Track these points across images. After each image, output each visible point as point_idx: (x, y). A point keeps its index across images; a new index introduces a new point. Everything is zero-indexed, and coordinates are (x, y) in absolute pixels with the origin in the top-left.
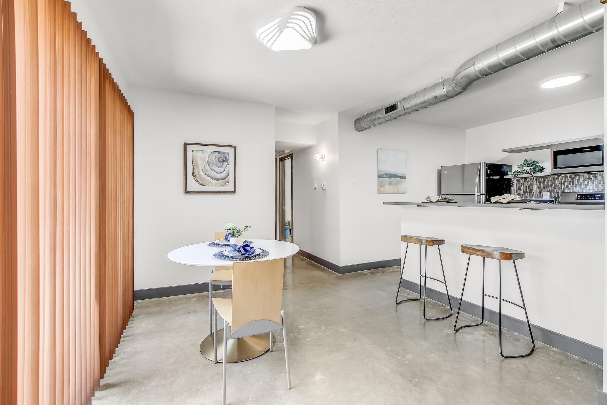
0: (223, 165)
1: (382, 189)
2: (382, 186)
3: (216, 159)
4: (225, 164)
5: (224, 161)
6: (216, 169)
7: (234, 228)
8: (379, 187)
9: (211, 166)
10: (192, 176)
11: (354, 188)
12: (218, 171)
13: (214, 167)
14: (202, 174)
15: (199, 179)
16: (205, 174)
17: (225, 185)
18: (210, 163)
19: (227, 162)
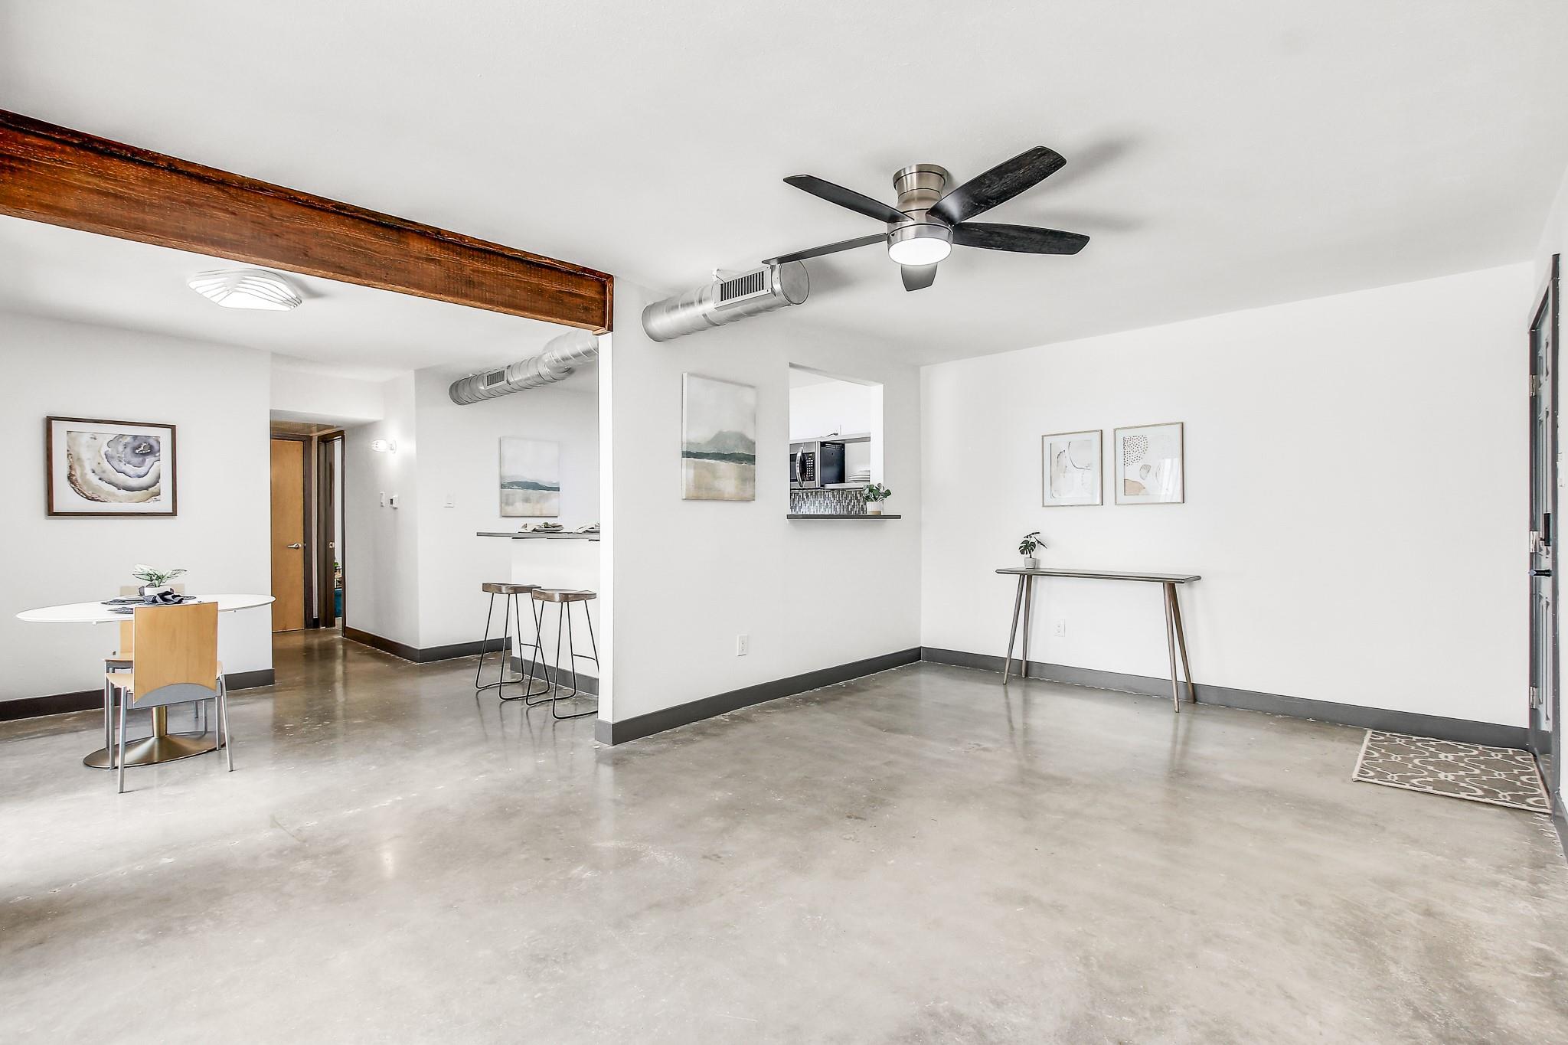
0: (144, 461)
1: (509, 510)
2: (507, 504)
3: (128, 450)
4: (149, 460)
5: (147, 454)
6: (129, 468)
7: (151, 572)
8: (503, 505)
9: (115, 463)
10: (67, 483)
11: (449, 506)
12: (131, 473)
13: (122, 464)
14: (94, 479)
15: (85, 489)
16: (100, 479)
17: (149, 500)
18: (113, 458)
19: (155, 456)
